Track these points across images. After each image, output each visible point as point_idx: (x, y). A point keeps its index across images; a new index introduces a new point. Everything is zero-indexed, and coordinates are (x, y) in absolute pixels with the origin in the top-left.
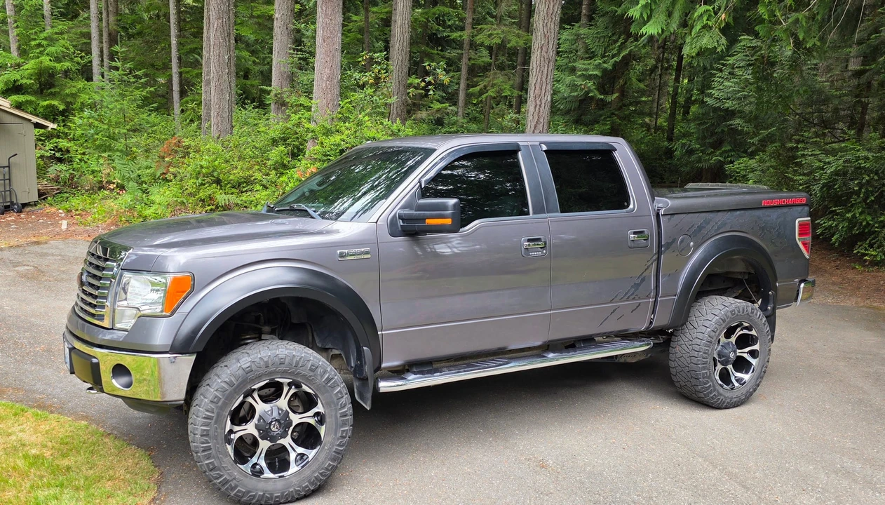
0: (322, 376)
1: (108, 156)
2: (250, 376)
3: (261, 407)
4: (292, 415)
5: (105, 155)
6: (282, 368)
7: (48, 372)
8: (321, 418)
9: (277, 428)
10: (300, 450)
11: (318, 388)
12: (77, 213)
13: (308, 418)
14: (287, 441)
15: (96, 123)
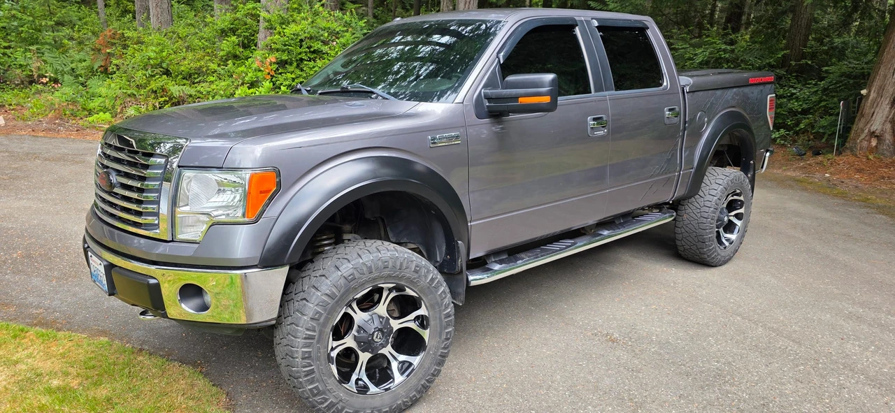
0: (426, 277)
1: (37, 49)
2: (353, 284)
3: (359, 317)
4: (392, 321)
5: (33, 48)
6: (386, 272)
7: (36, 281)
8: (422, 321)
9: (380, 338)
10: (402, 358)
11: (422, 290)
12: (11, 107)
13: (409, 322)
14: (387, 350)
15: (19, 15)
